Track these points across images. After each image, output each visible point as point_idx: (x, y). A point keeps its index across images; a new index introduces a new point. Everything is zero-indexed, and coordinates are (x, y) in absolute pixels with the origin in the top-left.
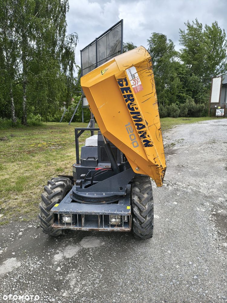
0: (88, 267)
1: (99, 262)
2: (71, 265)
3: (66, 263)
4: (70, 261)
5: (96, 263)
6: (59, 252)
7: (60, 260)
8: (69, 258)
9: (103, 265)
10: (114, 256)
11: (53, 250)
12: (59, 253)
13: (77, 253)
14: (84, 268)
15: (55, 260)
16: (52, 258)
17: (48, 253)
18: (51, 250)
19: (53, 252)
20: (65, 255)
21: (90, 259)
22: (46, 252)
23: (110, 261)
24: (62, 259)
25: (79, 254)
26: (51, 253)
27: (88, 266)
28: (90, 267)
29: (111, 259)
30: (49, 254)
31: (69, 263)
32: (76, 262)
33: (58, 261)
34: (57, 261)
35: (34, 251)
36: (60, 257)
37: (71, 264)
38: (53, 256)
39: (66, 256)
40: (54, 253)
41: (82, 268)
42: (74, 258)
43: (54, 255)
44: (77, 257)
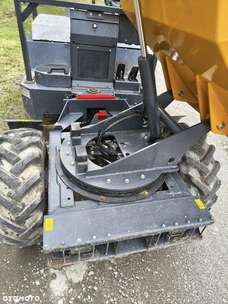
0: (120, 294)
1: (133, 277)
2: (90, 299)
3: (79, 297)
4: (84, 289)
5: (129, 280)
6: (56, 272)
7: (65, 291)
8: (79, 283)
9: (143, 282)
10: (149, 257)
11: (42, 271)
12: (57, 274)
13: (88, 266)
14: (115, 299)
15: (56, 294)
16: (48, 291)
17: (34, 280)
18: (38, 272)
19: (45, 275)
20: (69, 277)
21: (116, 273)
22: (29, 279)
23: (149, 270)
24: (67, 288)
25: (93, 266)
26: (41, 279)
27: (120, 291)
28: (125, 292)
29: (148, 265)
30: (38, 283)
31: (85, 296)
32: (96, 288)
33: (63, 295)
34: (62, 297)
35: (5, 285)
36: (63, 284)
37: (89, 297)
38: (48, 286)
39: (71, 279)
40: (47, 278)
41: (112, 300)
42: (87, 279)
43: (49, 282)
44: (92, 275)
